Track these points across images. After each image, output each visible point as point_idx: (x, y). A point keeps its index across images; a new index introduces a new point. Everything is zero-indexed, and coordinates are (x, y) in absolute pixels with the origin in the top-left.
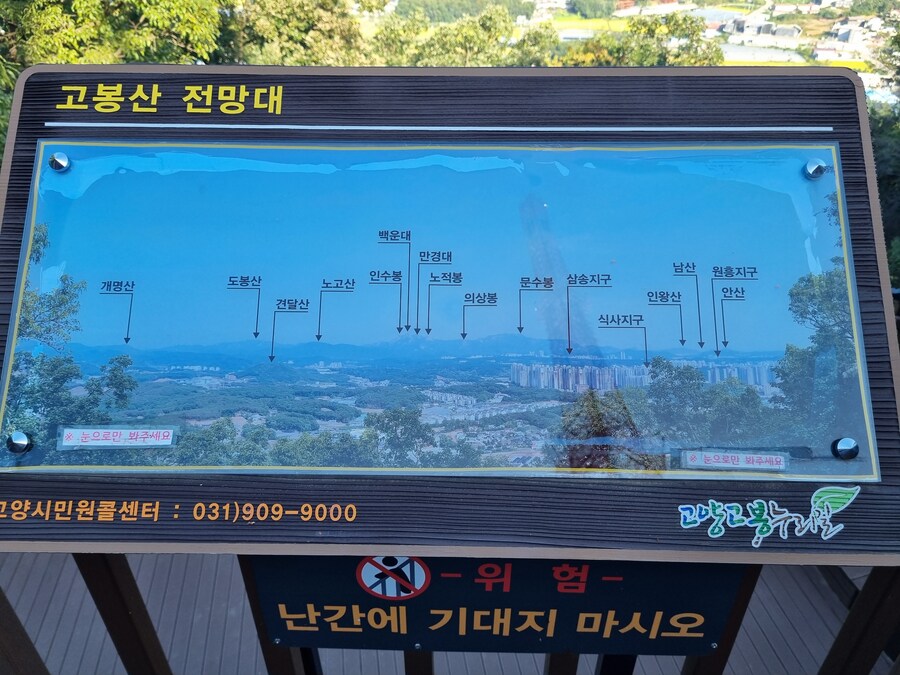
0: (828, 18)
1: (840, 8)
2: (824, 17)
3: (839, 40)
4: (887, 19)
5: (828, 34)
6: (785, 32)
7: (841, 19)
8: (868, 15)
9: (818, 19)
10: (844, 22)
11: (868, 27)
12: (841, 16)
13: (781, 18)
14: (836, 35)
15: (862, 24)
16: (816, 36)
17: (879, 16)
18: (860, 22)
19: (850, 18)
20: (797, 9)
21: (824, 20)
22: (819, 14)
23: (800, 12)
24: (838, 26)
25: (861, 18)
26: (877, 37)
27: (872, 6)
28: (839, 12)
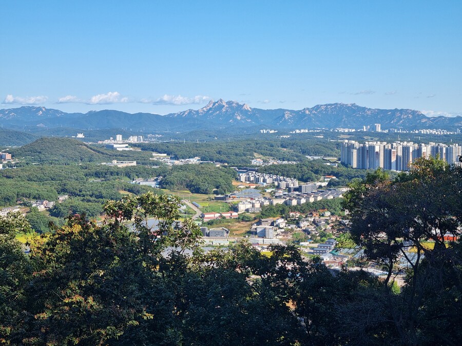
0: (247, 221)
1: (253, 213)
2: (243, 220)
3: (259, 237)
4: (289, 219)
5: (250, 233)
6: (217, 234)
7: (256, 221)
8: (274, 217)
9: (239, 222)
10: (259, 223)
11: (277, 226)
12: (255, 219)
13: (210, 223)
14: (256, 233)
15: (272, 224)
16: (241, 235)
17: (283, 217)
18: (270, 222)
19: (262, 220)
20: (221, 216)
21: (244, 223)
22: (239, 218)
23: (224, 218)
24: (254, 226)
25: (270, 220)
26: (286, 232)
27: (275, 211)
28: (253, 216)
